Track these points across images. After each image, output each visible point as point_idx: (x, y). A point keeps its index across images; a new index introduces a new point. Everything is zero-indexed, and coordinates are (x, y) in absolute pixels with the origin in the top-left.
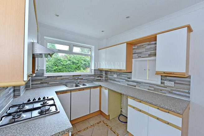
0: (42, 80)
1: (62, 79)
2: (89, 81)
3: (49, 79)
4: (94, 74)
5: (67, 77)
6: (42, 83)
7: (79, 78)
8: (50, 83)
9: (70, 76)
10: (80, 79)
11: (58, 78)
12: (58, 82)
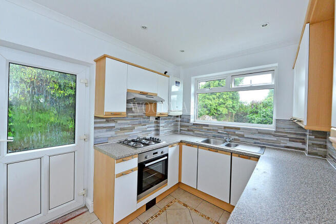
0: (188, 126)
1: (208, 130)
2: (258, 143)
3: (195, 127)
4: (275, 132)
5: (215, 128)
6: (188, 130)
7: (236, 132)
8: (195, 132)
9: (219, 127)
10: (237, 135)
11: (204, 127)
12: (203, 133)
